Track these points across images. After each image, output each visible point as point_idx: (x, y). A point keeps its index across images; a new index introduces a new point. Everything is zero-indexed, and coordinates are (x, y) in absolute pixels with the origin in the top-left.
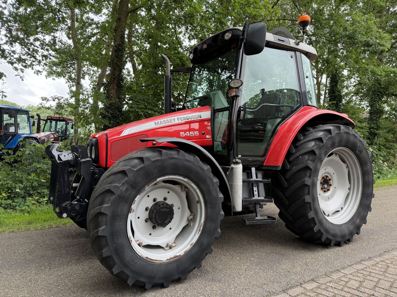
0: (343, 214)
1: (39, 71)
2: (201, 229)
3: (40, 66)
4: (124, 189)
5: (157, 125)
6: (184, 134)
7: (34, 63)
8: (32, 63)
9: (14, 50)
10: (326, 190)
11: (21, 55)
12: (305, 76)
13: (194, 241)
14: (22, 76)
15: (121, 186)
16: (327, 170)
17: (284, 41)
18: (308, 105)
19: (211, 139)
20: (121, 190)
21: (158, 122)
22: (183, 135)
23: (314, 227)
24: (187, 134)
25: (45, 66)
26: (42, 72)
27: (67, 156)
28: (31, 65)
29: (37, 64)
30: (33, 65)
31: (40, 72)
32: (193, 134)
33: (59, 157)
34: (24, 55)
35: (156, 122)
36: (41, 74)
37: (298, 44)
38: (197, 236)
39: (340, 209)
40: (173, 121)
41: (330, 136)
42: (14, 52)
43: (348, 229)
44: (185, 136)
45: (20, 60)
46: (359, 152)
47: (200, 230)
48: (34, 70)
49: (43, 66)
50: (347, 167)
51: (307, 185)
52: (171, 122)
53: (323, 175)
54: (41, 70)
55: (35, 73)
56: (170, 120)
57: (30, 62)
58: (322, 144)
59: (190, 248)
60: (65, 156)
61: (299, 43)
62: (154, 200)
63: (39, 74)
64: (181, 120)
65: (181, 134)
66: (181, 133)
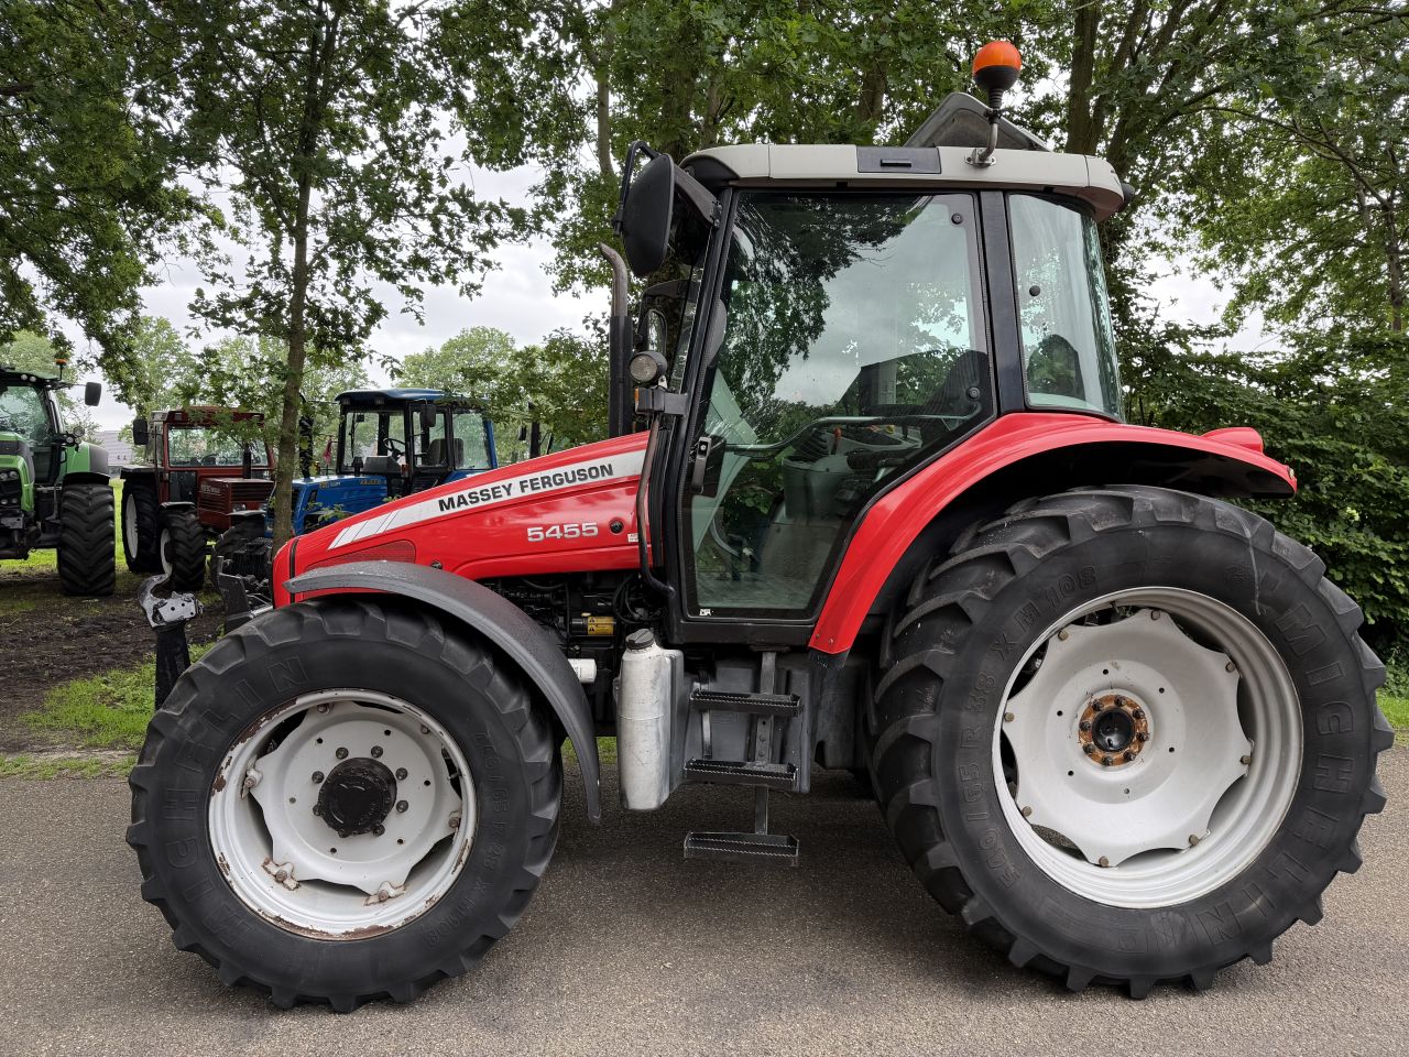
0: (1187, 866)
1: (472, 286)
2: (464, 858)
3: (472, 270)
4: (189, 725)
5: (448, 508)
6: (541, 534)
7: (457, 266)
8: (449, 265)
9: (396, 237)
10: (1115, 757)
11: (418, 248)
12: (1023, 288)
13: (440, 891)
14: (418, 309)
15: (180, 716)
16: (1113, 676)
17: (909, 165)
18: (1028, 409)
19: (637, 547)
20: (181, 727)
21: (451, 500)
22: (537, 536)
23: (964, 902)
24: (554, 532)
25: (486, 268)
26: (480, 287)
27: (179, 609)
28: (451, 272)
29: (465, 268)
30: (455, 272)
31: (476, 288)
32: (574, 533)
33: (156, 613)
34: (426, 246)
35: (446, 499)
36: (479, 294)
37: (982, 164)
38: (451, 878)
39: (1184, 844)
40: (504, 492)
41: (1061, 543)
42: (395, 243)
43: (1183, 936)
44: (546, 539)
45: (417, 262)
46: (1265, 608)
47: (460, 861)
48: (459, 286)
49: (482, 269)
50: (1234, 664)
51: (918, 741)
52: (495, 497)
53: (1098, 696)
54: (476, 283)
55: (461, 293)
56: (493, 489)
57: (446, 263)
58: (1007, 579)
59: (424, 910)
60: (173, 609)
61: (983, 157)
62: (341, 752)
63: (474, 296)
64: (533, 489)
65: (530, 534)
66: (529, 530)
